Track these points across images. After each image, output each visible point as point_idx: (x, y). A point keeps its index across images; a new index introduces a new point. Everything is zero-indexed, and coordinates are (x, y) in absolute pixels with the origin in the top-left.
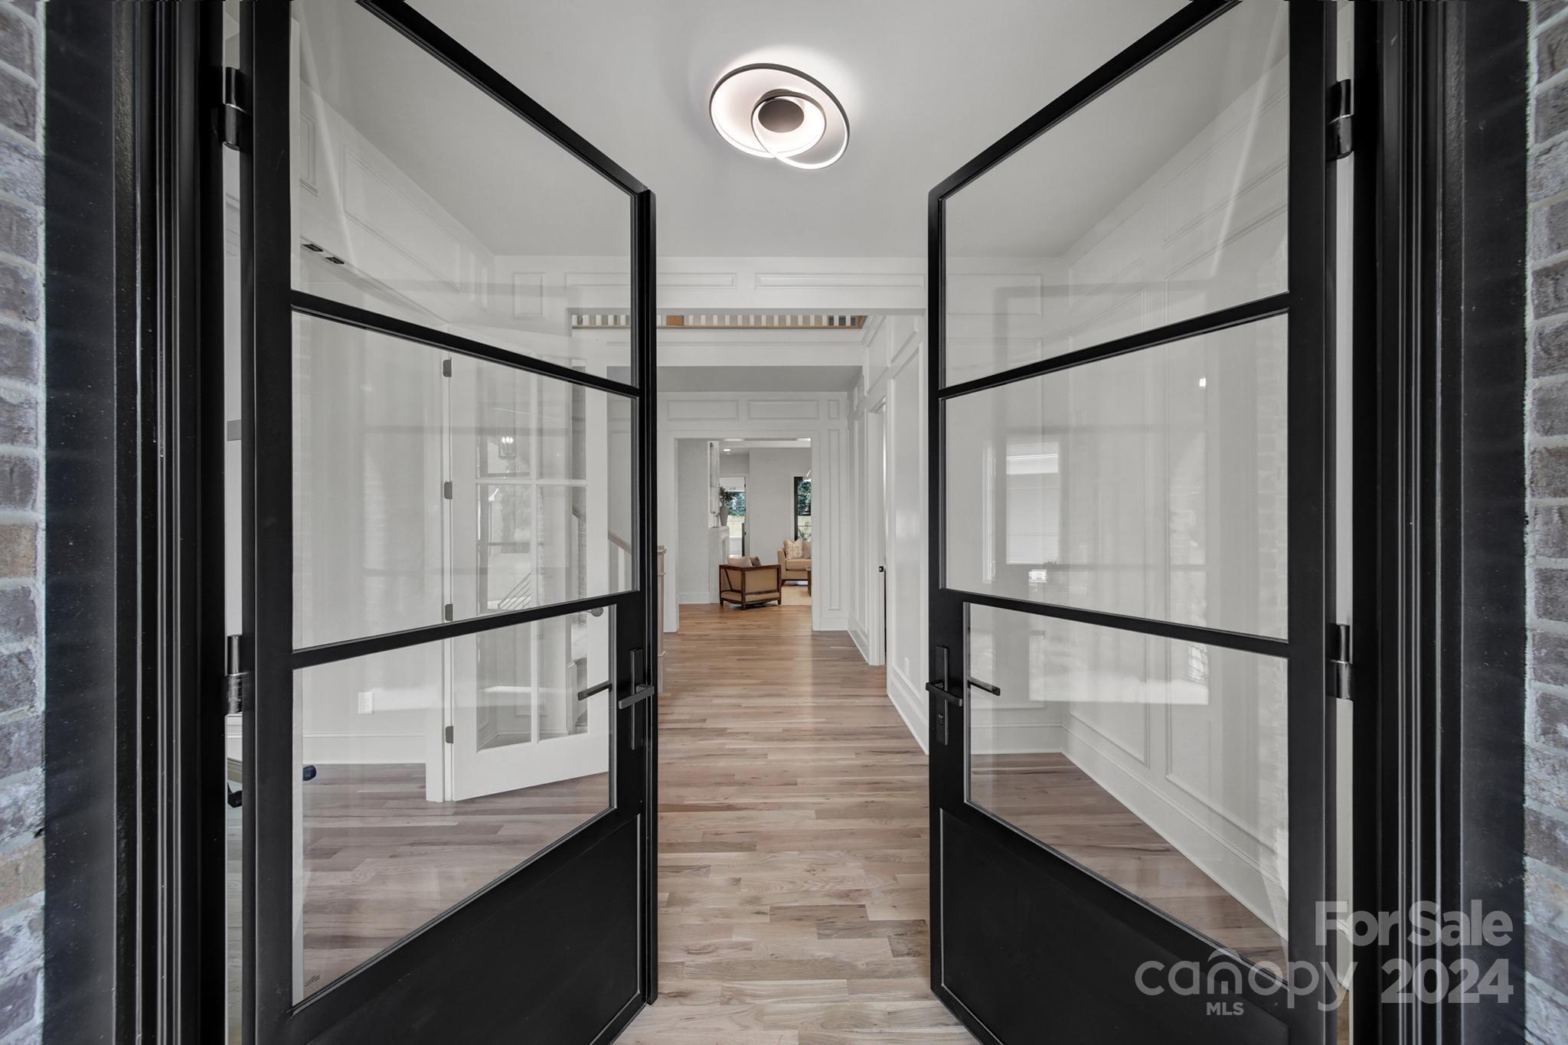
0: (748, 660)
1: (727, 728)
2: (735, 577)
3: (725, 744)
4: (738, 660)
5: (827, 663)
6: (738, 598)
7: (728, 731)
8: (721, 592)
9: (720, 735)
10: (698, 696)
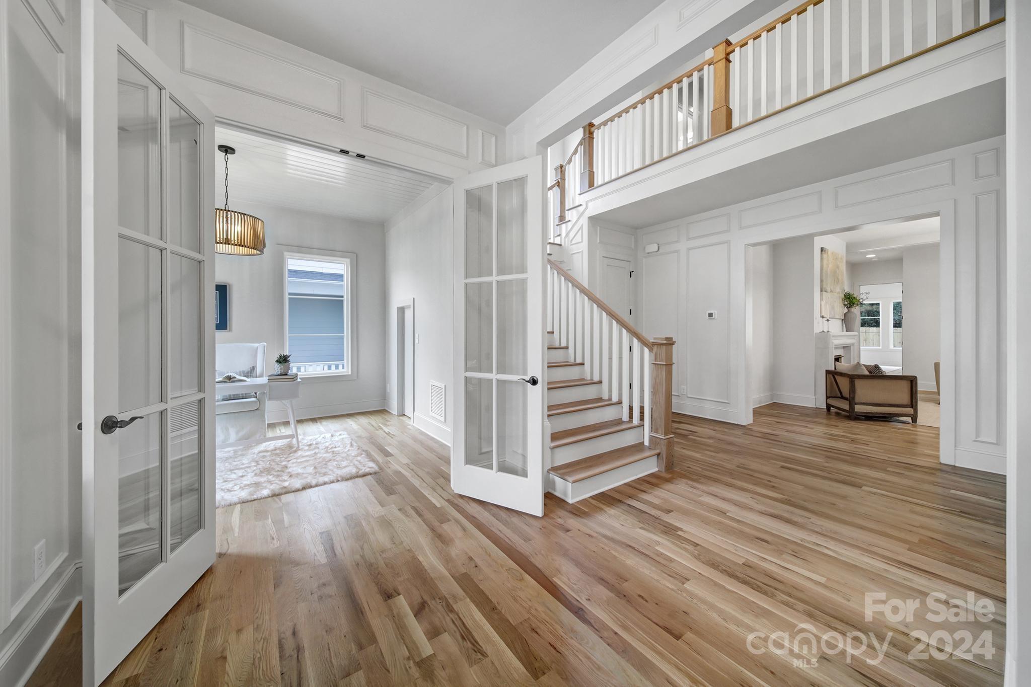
0: (797, 470)
1: (681, 530)
2: (844, 383)
3: (658, 543)
4: (783, 467)
5: (918, 509)
6: (845, 406)
7: (680, 533)
8: (827, 398)
9: (665, 533)
10: (694, 487)
